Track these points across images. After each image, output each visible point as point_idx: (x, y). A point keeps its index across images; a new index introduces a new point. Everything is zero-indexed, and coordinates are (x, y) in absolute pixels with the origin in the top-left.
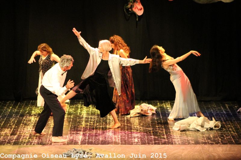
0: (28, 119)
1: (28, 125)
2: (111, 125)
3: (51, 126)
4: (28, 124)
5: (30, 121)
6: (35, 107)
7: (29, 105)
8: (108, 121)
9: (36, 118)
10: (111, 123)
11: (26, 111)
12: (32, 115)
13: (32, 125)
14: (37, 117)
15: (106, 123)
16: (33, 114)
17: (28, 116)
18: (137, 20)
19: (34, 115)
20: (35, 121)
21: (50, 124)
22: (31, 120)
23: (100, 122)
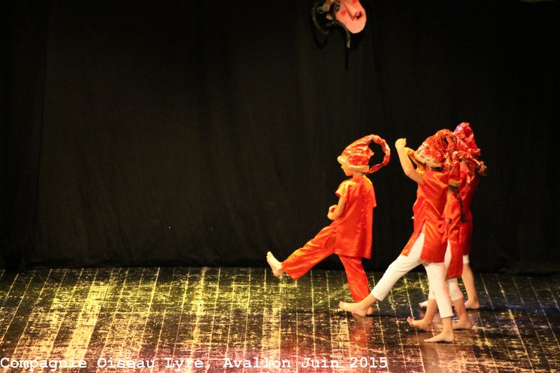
0: (42, 319)
1: (41, 338)
2: (272, 340)
3: (105, 339)
4: (41, 333)
5: (48, 326)
6: (62, 286)
7: (45, 280)
8: (264, 327)
9: (63, 319)
10: (272, 334)
11: (36, 297)
12: (52, 308)
13: (51, 338)
14: (66, 315)
15: (259, 332)
16: (56, 306)
17: (40, 311)
18: (349, 46)
19: (59, 310)
20: (60, 326)
21: (101, 334)
22: (51, 323)
23: (241, 330)
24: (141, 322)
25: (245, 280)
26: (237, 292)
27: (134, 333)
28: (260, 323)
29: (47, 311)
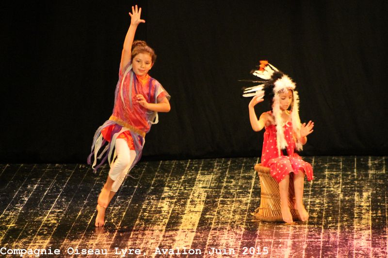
0: (154, 206)
1: (154, 224)
2: (363, 221)
3: (211, 224)
4: (153, 219)
5: (160, 212)
6: (171, 176)
7: (156, 171)
8: (356, 210)
9: (173, 205)
10: (363, 217)
11: (149, 185)
12: (163, 196)
13: (163, 223)
14: (176, 202)
15: (351, 215)
16: (166, 194)
17: (153, 199)
19: (169, 197)
20: (170, 212)
21: (208, 218)
22: (163, 209)
23: (335, 212)
24: (243, 207)
25: (337, 167)
26: (330, 179)
27: (237, 217)
28: (353, 206)
29: (158, 199)
